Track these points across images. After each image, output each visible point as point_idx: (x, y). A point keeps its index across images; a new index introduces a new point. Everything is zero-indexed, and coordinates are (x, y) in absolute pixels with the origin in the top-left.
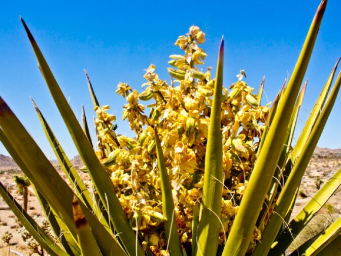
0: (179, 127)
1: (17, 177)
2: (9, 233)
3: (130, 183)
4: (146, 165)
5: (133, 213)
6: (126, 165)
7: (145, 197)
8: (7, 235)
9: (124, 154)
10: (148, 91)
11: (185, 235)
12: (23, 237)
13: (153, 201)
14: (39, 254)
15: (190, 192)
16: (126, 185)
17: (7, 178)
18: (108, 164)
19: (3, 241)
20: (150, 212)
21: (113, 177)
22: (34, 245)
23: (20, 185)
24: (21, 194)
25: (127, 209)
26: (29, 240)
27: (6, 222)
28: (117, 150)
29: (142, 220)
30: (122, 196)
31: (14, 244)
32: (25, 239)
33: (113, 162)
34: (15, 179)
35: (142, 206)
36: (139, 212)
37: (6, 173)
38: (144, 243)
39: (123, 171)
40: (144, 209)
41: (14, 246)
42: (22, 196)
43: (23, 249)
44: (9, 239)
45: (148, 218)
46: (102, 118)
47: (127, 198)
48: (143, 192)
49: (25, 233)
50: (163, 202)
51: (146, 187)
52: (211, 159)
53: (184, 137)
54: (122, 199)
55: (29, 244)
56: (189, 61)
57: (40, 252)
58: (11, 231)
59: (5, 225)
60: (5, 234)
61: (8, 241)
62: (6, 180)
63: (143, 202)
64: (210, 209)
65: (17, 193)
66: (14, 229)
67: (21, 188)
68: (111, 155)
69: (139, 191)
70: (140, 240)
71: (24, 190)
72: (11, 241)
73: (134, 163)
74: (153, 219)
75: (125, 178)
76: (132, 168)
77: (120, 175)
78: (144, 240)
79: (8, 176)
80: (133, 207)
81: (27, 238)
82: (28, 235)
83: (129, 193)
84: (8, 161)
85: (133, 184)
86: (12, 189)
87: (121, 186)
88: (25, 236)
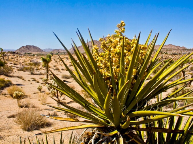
0: (115, 52)
1: (43, 58)
2: (41, 86)
3: (102, 66)
4: (107, 61)
5: (103, 74)
6: (101, 61)
7: (106, 70)
8: (40, 87)
9: (101, 58)
10: (108, 41)
11: (116, 80)
12: (48, 88)
13: (108, 71)
14: (56, 97)
15: (117, 69)
16: (101, 67)
17: (37, 58)
18: (97, 61)
19: (38, 90)
20: (107, 74)
21: (98, 64)
22: (54, 92)
23: (45, 62)
24: (45, 67)
25: (101, 73)
26: (51, 90)
27: (38, 81)
28: (99, 57)
29: (105, 76)
30: (100, 69)
31: (43, 92)
32: (49, 89)
33: (98, 60)
34: (42, 59)
35: (105, 72)
36: (104, 74)
37: (36, 56)
38: (105, 82)
39: (100, 63)
40: (106, 73)
41: (44, 93)
42: (46, 68)
43: (48, 94)
44: (41, 89)
45: (107, 75)
46: (95, 48)
47: (102, 70)
48: (106, 69)
49: (49, 87)
50: (110, 72)
51: (107, 67)
52: (122, 62)
53: (117, 55)
54: (100, 70)
55: (51, 92)
56: (120, 32)
57: (57, 96)
58: (41, 85)
59: (38, 82)
60: (38, 87)
61: (40, 90)
62: (37, 59)
63: (106, 71)
64: (121, 73)
65: (42, 66)
66: (43, 85)
67: (45, 64)
68: (98, 59)
69: (105, 68)
70: (104, 81)
71: (47, 65)
72: (42, 90)
73: (104, 61)
74: (108, 75)
75: (101, 65)
76: (103, 62)
77: (100, 64)
78: (105, 81)
79: (37, 57)
80: (103, 72)
81: (50, 89)
82: (50, 88)
83: (102, 69)
84: (37, 49)
85: (103, 66)
86: (40, 64)
87: (100, 67)
88: (49, 88)
